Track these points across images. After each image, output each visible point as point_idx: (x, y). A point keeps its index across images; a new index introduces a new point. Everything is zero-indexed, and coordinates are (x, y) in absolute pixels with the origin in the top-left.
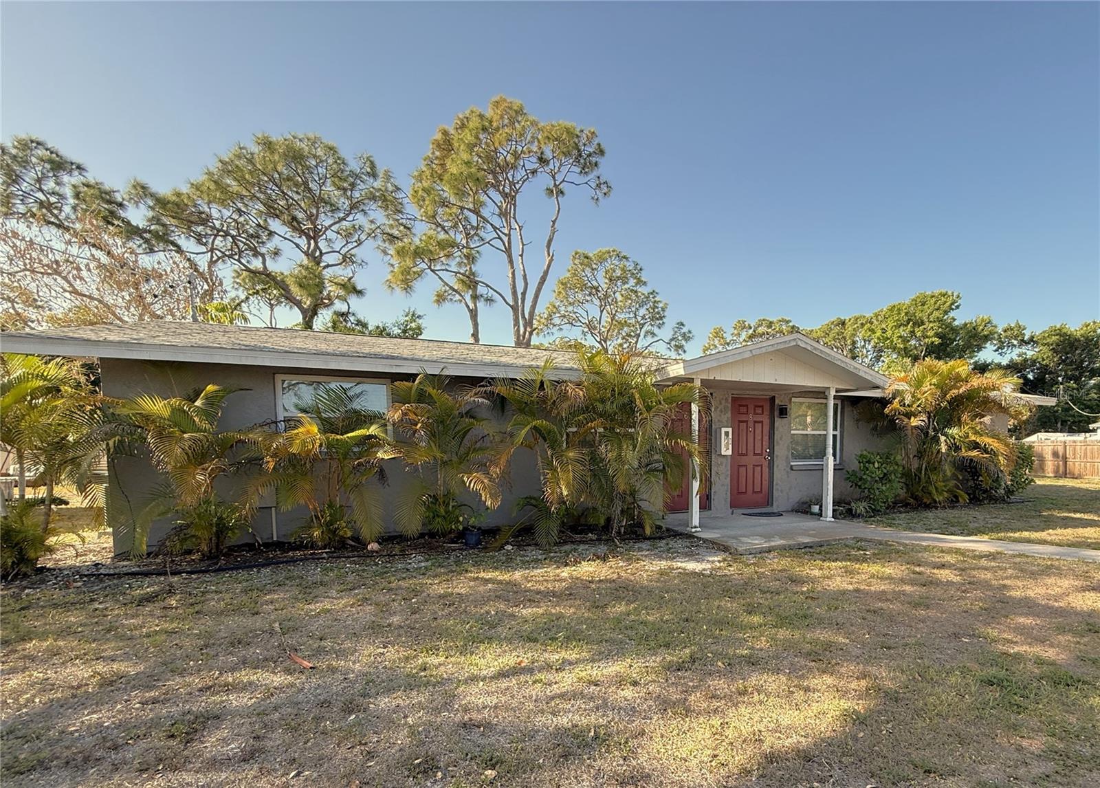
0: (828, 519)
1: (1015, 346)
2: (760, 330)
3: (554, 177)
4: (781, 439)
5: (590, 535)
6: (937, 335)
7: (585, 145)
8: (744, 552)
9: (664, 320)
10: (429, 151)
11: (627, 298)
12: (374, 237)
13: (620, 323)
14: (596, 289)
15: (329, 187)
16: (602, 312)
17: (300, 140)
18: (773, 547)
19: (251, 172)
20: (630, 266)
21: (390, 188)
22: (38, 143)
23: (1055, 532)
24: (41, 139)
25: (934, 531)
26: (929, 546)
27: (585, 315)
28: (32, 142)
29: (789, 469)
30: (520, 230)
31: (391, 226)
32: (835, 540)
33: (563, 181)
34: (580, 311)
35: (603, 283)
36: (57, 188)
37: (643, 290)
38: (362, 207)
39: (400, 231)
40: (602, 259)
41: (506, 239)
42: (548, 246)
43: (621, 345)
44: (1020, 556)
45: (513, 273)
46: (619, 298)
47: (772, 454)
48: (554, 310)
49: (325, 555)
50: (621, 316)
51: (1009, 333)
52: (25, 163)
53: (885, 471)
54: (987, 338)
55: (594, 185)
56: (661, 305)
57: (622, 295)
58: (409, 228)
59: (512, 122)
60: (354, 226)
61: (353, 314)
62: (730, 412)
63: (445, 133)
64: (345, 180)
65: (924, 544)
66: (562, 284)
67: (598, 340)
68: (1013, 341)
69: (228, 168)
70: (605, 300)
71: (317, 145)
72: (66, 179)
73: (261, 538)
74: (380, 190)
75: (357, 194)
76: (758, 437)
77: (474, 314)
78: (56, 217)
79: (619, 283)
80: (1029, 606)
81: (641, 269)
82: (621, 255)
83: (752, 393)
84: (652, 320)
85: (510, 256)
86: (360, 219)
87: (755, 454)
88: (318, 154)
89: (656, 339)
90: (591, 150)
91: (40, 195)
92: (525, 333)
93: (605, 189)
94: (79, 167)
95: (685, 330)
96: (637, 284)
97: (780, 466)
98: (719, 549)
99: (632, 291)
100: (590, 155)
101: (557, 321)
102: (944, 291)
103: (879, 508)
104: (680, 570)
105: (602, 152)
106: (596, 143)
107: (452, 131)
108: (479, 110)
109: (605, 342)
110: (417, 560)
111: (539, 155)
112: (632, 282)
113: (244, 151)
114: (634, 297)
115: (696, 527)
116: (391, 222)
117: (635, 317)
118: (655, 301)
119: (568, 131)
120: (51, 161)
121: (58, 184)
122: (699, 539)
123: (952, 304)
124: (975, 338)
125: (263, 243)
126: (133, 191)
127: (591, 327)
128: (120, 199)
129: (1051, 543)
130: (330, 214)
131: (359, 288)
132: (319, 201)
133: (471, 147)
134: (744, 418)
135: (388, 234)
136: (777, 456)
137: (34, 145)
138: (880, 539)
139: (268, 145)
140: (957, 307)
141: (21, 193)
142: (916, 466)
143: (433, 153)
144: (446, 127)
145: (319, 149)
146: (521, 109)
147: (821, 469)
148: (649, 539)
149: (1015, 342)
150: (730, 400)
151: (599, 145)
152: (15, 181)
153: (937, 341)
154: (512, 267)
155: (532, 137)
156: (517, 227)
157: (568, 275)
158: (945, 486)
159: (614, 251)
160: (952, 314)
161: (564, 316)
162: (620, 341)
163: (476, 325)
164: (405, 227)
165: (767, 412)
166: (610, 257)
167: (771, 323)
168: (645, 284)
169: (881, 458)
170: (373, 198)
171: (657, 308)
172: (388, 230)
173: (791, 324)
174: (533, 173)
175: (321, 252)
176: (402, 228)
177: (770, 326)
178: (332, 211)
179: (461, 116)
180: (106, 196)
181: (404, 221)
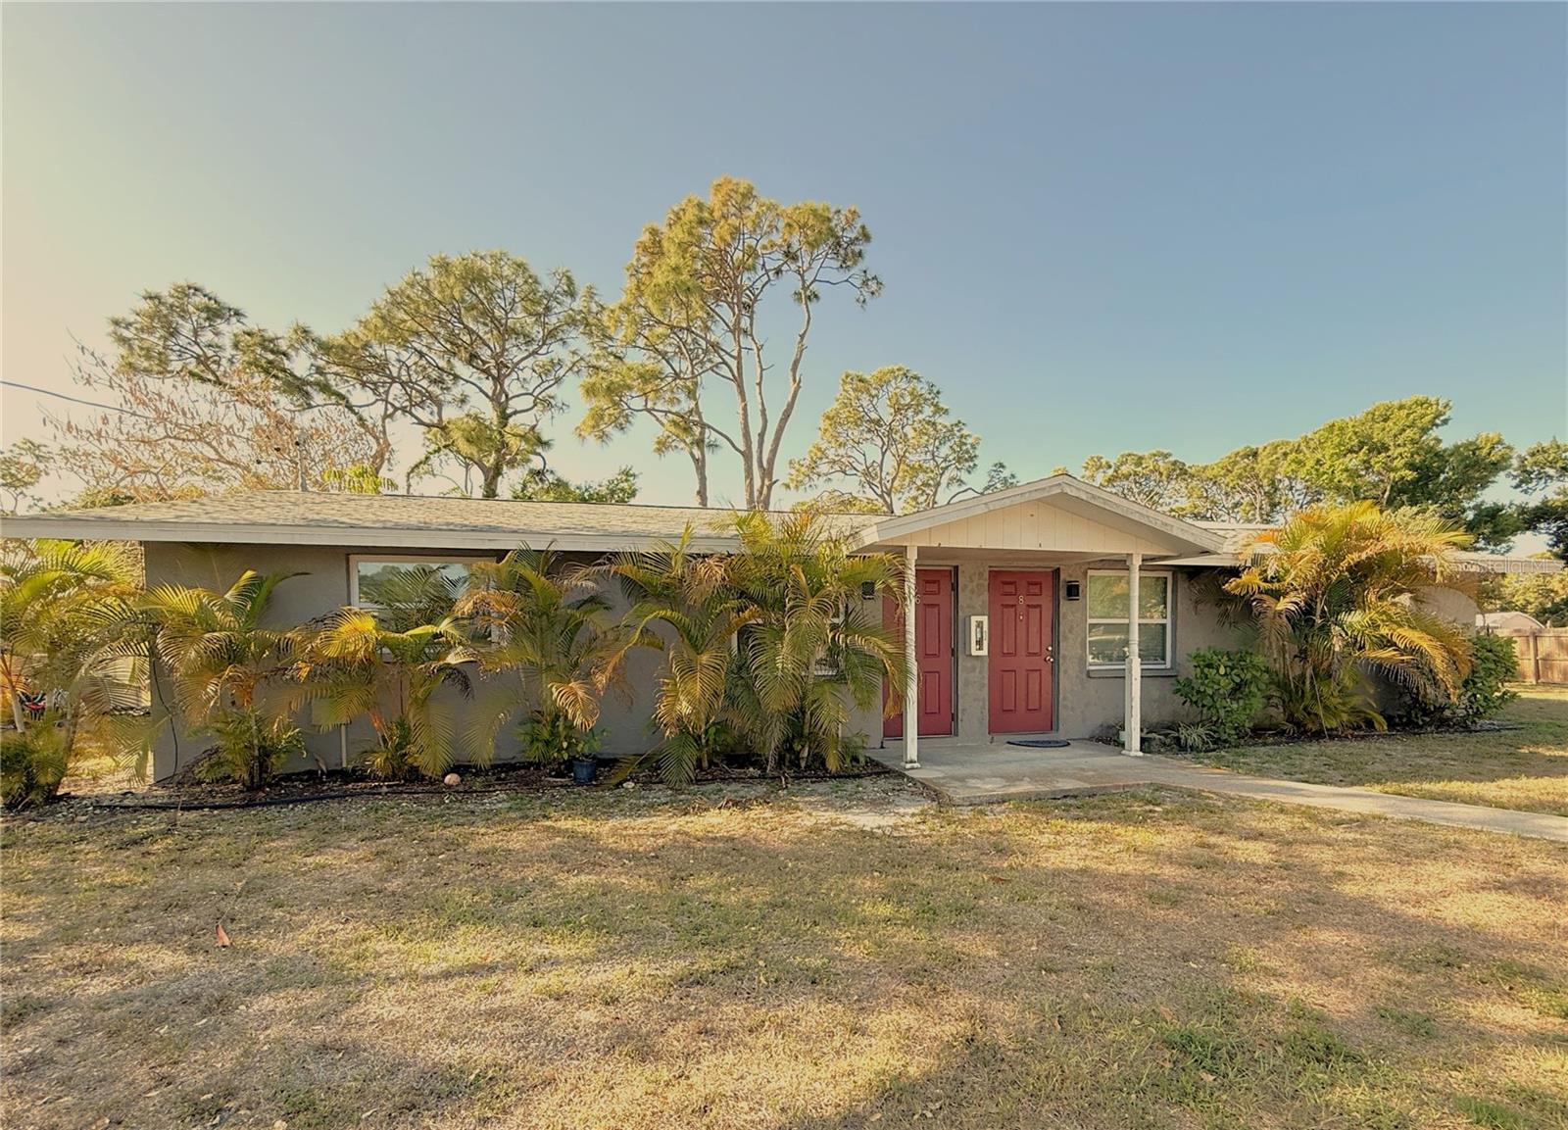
0: (1132, 754)
1: (1550, 477)
2: (1124, 469)
3: (802, 276)
4: (1070, 632)
5: (751, 769)
6: (1411, 466)
7: (843, 230)
8: (961, 802)
9: (976, 462)
10: (633, 257)
11: (922, 433)
12: (578, 372)
13: (913, 468)
14: (878, 422)
15: (520, 314)
16: (884, 454)
17: (482, 258)
18: (1009, 795)
19: (426, 303)
20: (922, 388)
21: (594, 308)
22: (196, 290)
23: (1516, 783)
24: (198, 285)
25: (1298, 776)
26: (1264, 801)
27: (861, 459)
28: (190, 288)
29: (1084, 676)
30: (759, 350)
31: (597, 356)
32: (1118, 787)
33: (815, 280)
34: (856, 454)
35: (886, 414)
36: (216, 339)
37: (943, 421)
38: (561, 335)
39: (610, 363)
40: (883, 382)
41: (733, 364)
42: (794, 369)
43: (915, 498)
44: (1411, 822)
45: (745, 409)
46: (911, 433)
47: (1055, 654)
48: (819, 454)
49: (385, 789)
50: (913, 458)
51: (1540, 457)
52: (184, 314)
53: (1238, 680)
54: (1496, 467)
55: (858, 283)
56: (970, 441)
57: (915, 430)
58: (620, 358)
59: (741, 209)
60: (552, 361)
61: (552, 472)
62: (986, 593)
63: (654, 232)
64: (539, 304)
65: (1259, 797)
66: (828, 418)
67: (879, 492)
68: (1547, 469)
69: (397, 300)
70: (890, 437)
71: (502, 263)
72: (222, 327)
73: (326, 765)
74: (581, 311)
75: (553, 320)
76: (1034, 629)
77: (700, 465)
78: (214, 373)
79: (910, 413)
80: (1360, 912)
81: (938, 392)
82: (909, 375)
83: (1021, 564)
84: (958, 462)
85: (740, 387)
86: (557, 350)
87: (1030, 654)
88: (505, 274)
89: (964, 488)
90: (853, 236)
91: (196, 349)
92: (762, 487)
93: (873, 286)
94: (237, 313)
95: (1006, 473)
96: (935, 414)
97: (1070, 672)
98: (928, 796)
99: (928, 423)
100: (852, 242)
101: (824, 468)
102: (1421, 397)
103: (1225, 737)
104: (843, 827)
105: (866, 237)
106: (858, 226)
107: (664, 229)
108: (698, 198)
109: (889, 495)
110: (499, 799)
111: (785, 248)
112: (928, 410)
113: (418, 277)
114: (931, 430)
115: (911, 762)
116: (597, 351)
117: (933, 459)
118: (962, 436)
119: (814, 212)
120: (208, 309)
121: (217, 334)
122: (911, 779)
123: (1436, 417)
124: (1477, 466)
125: (448, 389)
126: (294, 337)
127: (869, 475)
128: (284, 348)
129: (1488, 803)
130: (523, 348)
131: (545, 438)
132: (505, 332)
133: (683, 248)
134: (1010, 601)
135: (594, 367)
136: (1065, 657)
137: (192, 291)
138: (1191, 787)
139: (444, 266)
140: (1445, 422)
141: (178, 348)
142: (1298, 672)
143: (638, 260)
144: (655, 225)
145: (506, 268)
146: (750, 190)
147: (1121, 677)
148: (833, 777)
149: (1552, 472)
150: (986, 575)
151: (863, 227)
152: (172, 335)
153: (1410, 475)
154: (744, 400)
155: (769, 226)
156: (754, 347)
157: (836, 405)
158: (1344, 704)
159: (899, 370)
160: (1434, 433)
161: (834, 462)
162: (914, 493)
163: (703, 480)
164: (616, 357)
165: (1047, 592)
166: (895, 378)
167: (1141, 458)
168: (946, 412)
169: (1230, 659)
170: (572, 322)
171: (965, 444)
172: (594, 362)
173: (1172, 459)
174: (777, 273)
175: (507, 396)
176: (612, 358)
177: (1139, 463)
178: (527, 343)
179: (676, 209)
180: (267, 343)
181: (614, 350)
